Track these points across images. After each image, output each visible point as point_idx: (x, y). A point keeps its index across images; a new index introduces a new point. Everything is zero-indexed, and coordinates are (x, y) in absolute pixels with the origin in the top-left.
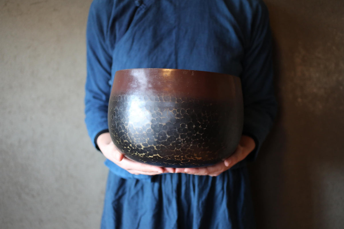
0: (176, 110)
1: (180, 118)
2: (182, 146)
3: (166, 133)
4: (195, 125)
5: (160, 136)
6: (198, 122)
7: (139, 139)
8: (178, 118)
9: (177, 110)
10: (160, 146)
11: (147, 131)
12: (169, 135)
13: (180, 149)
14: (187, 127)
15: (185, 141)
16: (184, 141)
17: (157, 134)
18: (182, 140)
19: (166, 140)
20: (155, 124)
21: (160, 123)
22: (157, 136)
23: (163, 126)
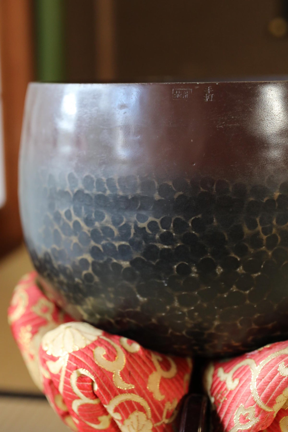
0: (155, 222)
1: (170, 247)
2: (189, 326)
3: (135, 290)
4: (222, 267)
5: (121, 297)
6: (233, 255)
8: (166, 247)
9: (161, 222)
12: (143, 295)
13: (184, 332)
14: (196, 273)
15: (196, 314)
16: (191, 313)
17: (110, 289)
18: (185, 310)
19: (138, 309)
20: (101, 261)
21: (115, 261)
22: (112, 296)
23: (122, 270)
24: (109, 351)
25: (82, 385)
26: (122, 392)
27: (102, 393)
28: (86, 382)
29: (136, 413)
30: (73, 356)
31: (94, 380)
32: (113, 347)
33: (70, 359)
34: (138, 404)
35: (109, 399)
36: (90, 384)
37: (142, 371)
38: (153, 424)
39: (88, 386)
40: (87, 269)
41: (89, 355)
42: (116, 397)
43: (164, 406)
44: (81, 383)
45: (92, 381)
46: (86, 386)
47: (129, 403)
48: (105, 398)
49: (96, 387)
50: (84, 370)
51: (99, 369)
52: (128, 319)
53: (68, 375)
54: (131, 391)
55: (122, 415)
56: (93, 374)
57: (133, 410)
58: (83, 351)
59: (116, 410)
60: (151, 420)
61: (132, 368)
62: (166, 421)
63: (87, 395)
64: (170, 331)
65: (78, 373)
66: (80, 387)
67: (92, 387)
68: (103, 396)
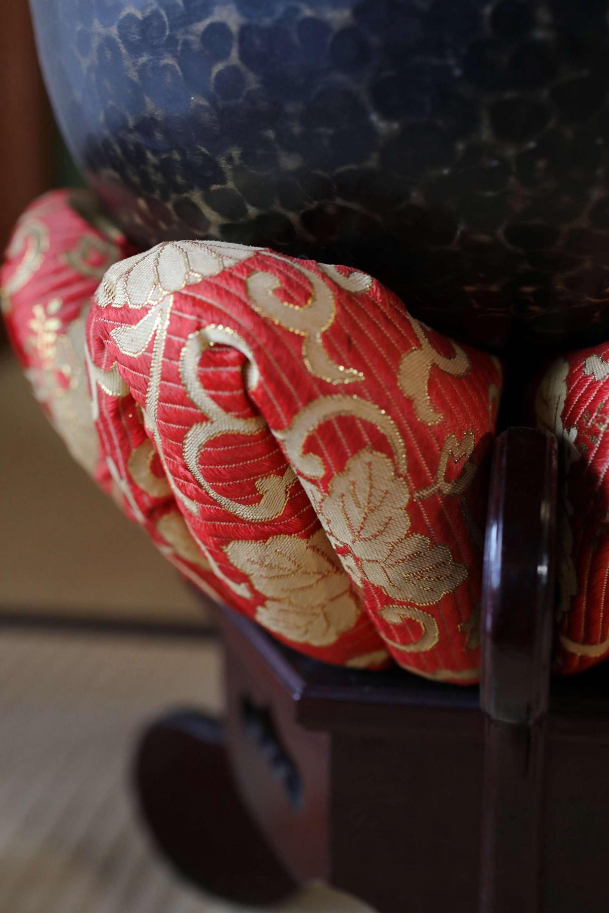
3: (365, 97)
5: (322, 130)
7: (176, 156)
10: (331, 210)
11: (212, 89)
12: (388, 114)
13: (500, 232)
15: (541, 164)
17: (291, 108)
18: (510, 152)
19: (373, 162)
20: (267, 22)
21: (308, 12)
22: (297, 129)
23: (330, 39)
24: (288, 281)
25: (213, 373)
26: (327, 390)
27: (271, 395)
28: (225, 363)
29: (366, 456)
30: (186, 296)
31: (249, 355)
32: (299, 274)
33: (177, 307)
34: (371, 429)
35: (292, 411)
36: (238, 369)
37: (383, 340)
38: (411, 493)
39: (232, 375)
40: (226, 55)
41: (233, 290)
42: (311, 405)
43: (441, 441)
44: (211, 369)
45: (244, 362)
46: (224, 376)
47: (347, 422)
48: (279, 409)
49: (255, 377)
50: (221, 327)
51: (263, 323)
52: (339, 201)
53: (173, 352)
54: (350, 390)
55: (325, 462)
56: (247, 337)
57: (357, 445)
58: (217, 282)
59: (310, 447)
60: (405, 478)
61: (354, 326)
62: (447, 489)
63: (226, 406)
64: (462, 227)
65: (204, 340)
66: (208, 382)
67: (243, 378)
68: (275, 402)
